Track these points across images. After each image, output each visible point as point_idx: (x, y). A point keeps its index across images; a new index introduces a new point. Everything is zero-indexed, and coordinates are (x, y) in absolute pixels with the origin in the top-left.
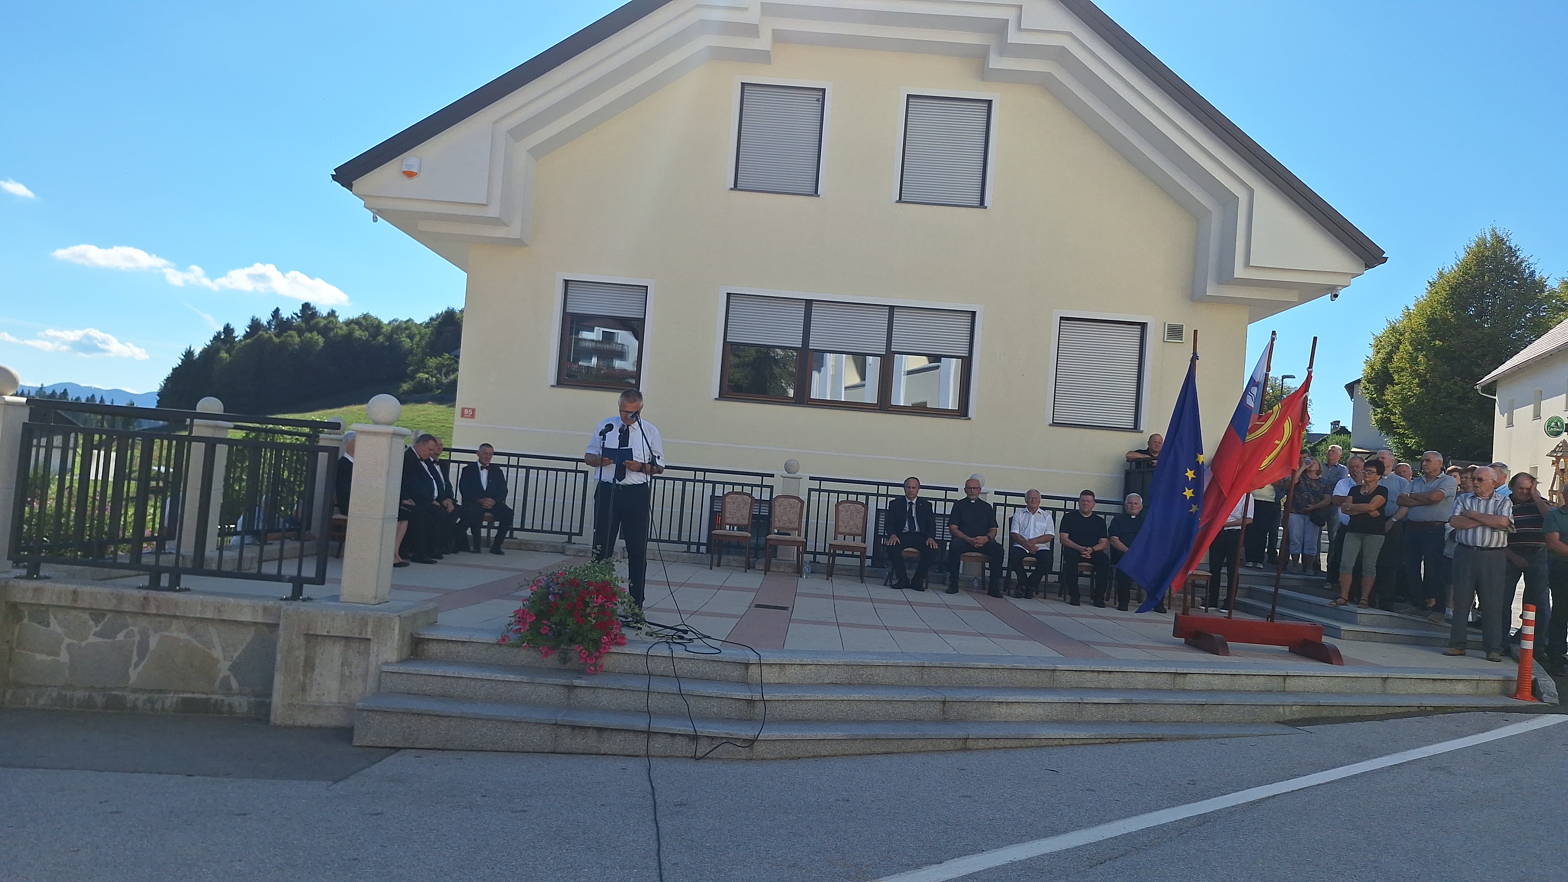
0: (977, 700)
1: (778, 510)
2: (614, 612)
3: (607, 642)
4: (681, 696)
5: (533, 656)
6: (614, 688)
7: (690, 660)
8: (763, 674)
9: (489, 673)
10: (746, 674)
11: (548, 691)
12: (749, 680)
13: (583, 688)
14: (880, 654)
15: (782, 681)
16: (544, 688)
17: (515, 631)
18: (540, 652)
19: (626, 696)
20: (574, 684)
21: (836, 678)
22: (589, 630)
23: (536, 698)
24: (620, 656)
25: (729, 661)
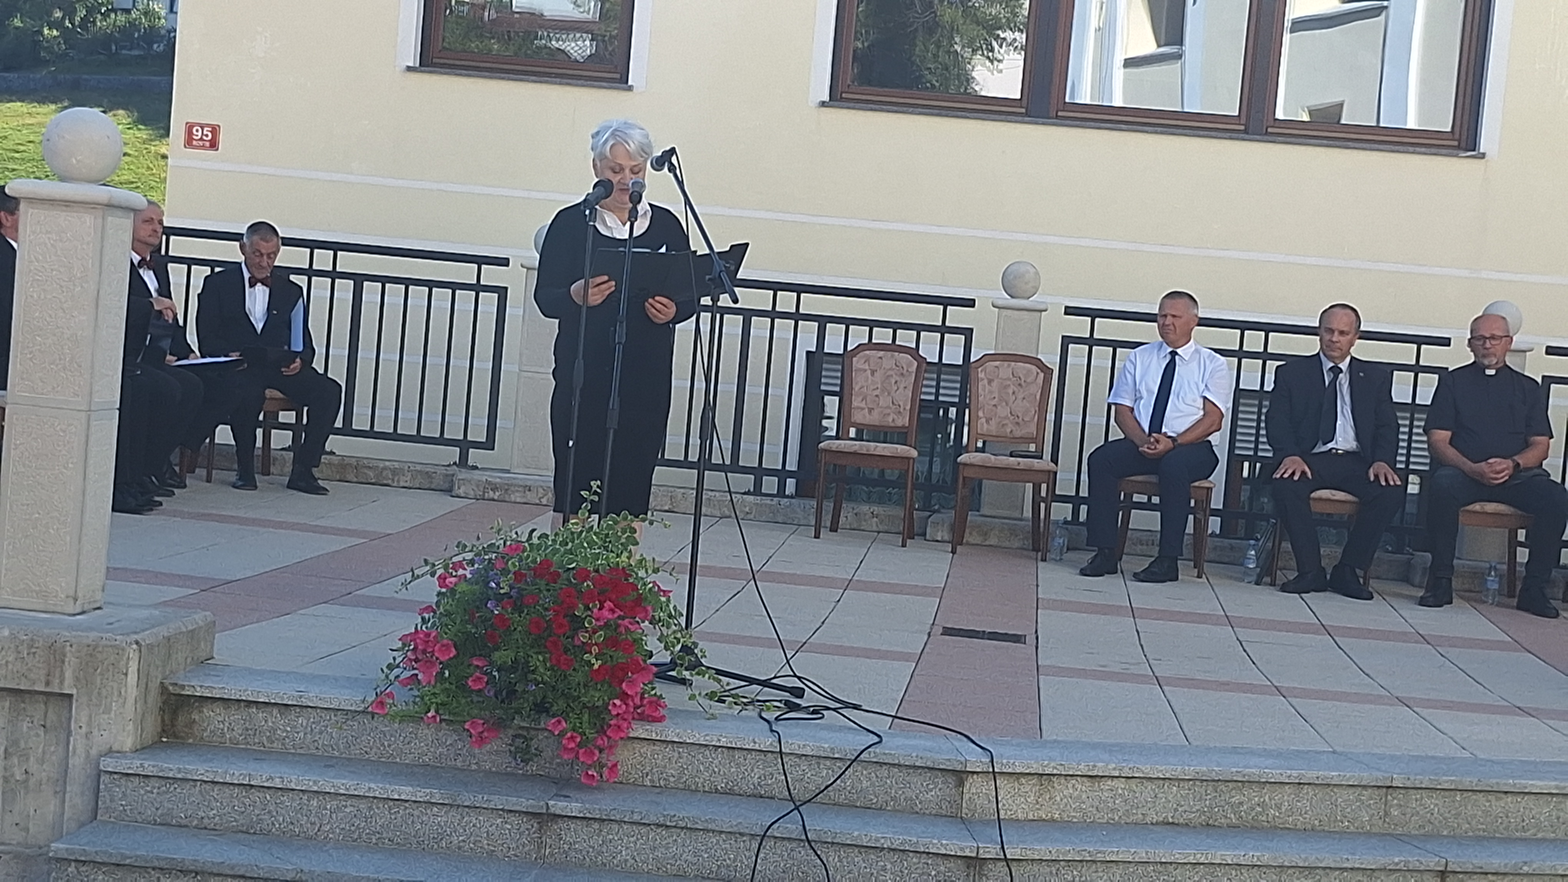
1: (985, 391)
3: (625, 713)
4: (806, 844)
5: (448, 743)
6: (647, 822)
7: (822, 761)
8: (1000, 799)
9: (352, 780)
10: (957, 798)
11: (491, 826)
12: (964, 811)
13: (574, 821)
14: (1279, 755)
15: (1044, 816)
16: (481, 818)
17: (405, 682)
18: (465, 733)
19: (676, 840)
20: (552, 810)
21: (1176, 810)
22: (585, 686)
23: (464, 841)
24: (656, 748)
25: (917, 764)
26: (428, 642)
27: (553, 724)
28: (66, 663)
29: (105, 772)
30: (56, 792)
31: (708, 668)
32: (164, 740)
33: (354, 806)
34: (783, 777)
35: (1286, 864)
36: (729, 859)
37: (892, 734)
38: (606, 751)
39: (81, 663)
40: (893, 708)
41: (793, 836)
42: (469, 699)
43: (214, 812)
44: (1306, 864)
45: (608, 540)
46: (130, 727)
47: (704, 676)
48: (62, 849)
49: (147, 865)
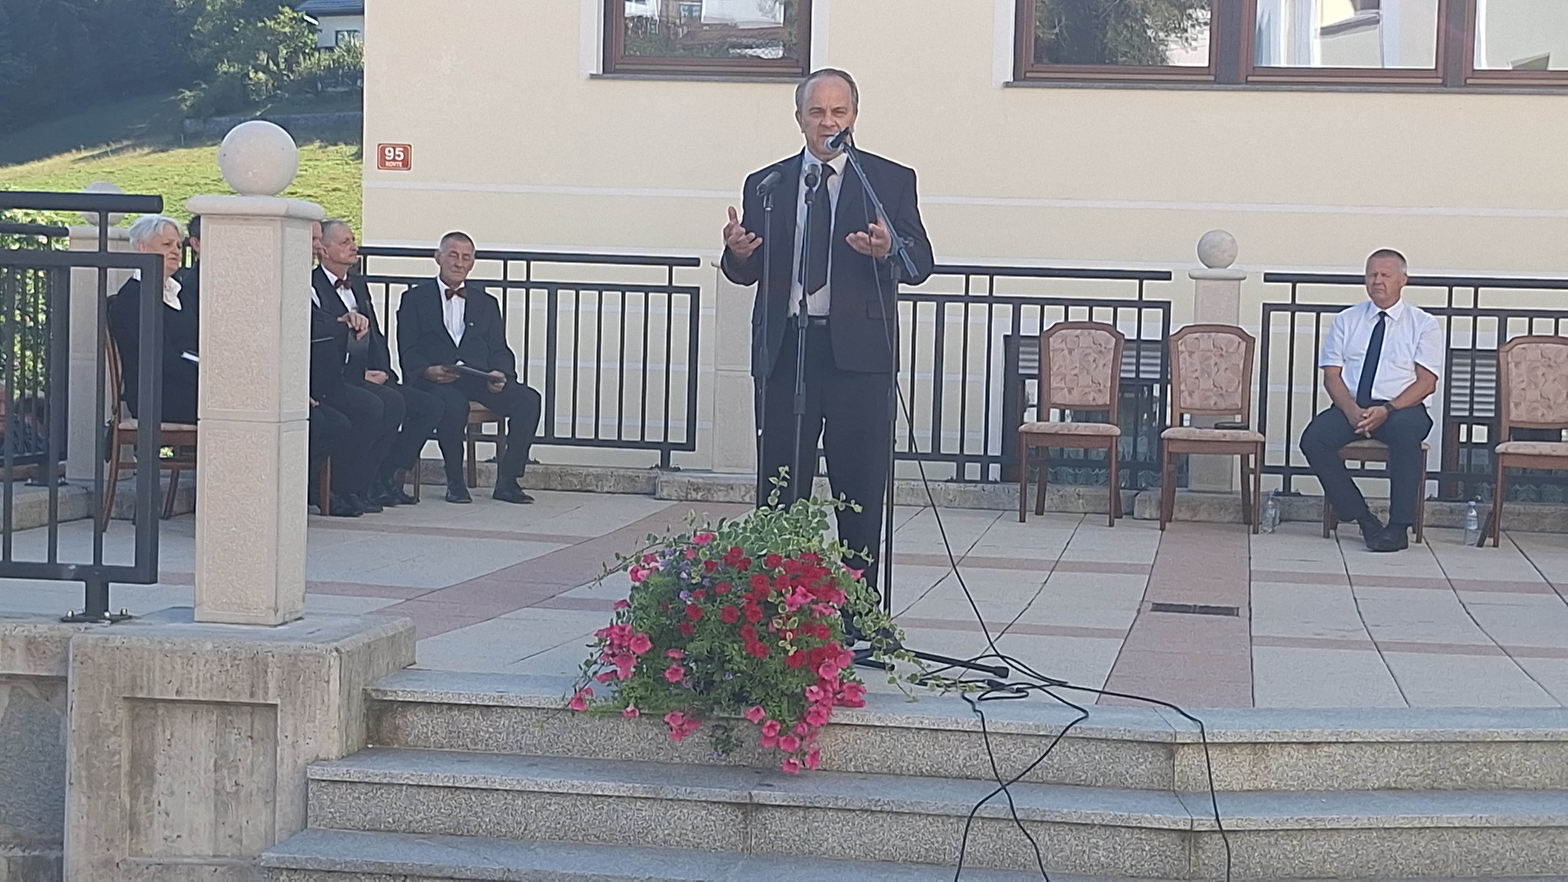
1: (1187, 364)
3: (823, 699)
4: (1015, 824)
5: (650, 737)
6: (852, 808)
7: (1027, 739)
8: (1212, 770)
9: (555, 777)
10: (1169, 771)
11: (696, 818)
12: (1176, 783)
13: (778, 809)
14: (1504, 713)
15: (1260, 786)
16: (685, 811)
17: (604, 678)
18: (666, 727)
19: (882, 826)
20: (756, 800)
21: (1398, 774)
22: (781, 673)
23: (669, 835)
24: (858, 733)
25: (1125, 738)
26: (622, 636)
27: (753, 712)
28: (269, 674)
29: (313, 780)
30: (267, 803)
31: (907, 651)
32: (370, 746)
33: (559, 804)
34: (989, 758)
35: (1517, 825)
36: (938, 842)
37: (1097, 708)
38: (808, 738)
39: (283, 673)
40: (1100, 684)
41: (1001, 816)
42: (667, 692)
43: (422, 815)
44: (1538, 824)
45: (799, 525)
46: (336, 734)
47: (903, 659)
48: (273, 858)
49: (357, 870)
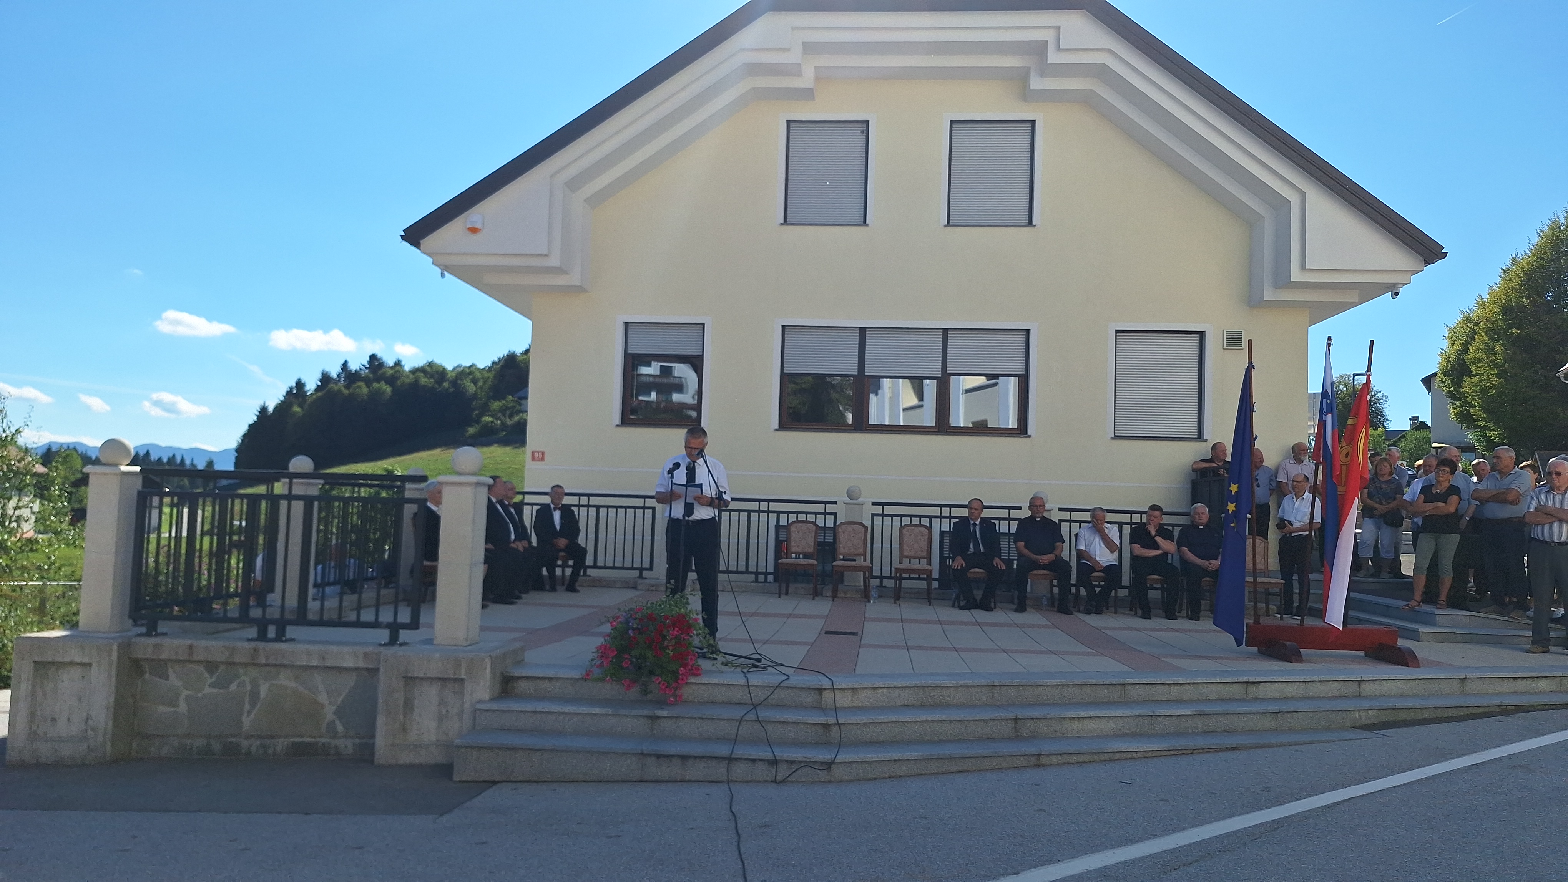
0: (1049, 716)
1: (842, 537)
2: (690, 644)
3: (686, 673)
4: (758, 722)
5: (617, 689)
6: (694, 717)
7: (768, 688)
8: (836, 699)
9: (577, 707)
10: (819, 699)
11: (632, 722)
12: (822, 705)
13: (665, 718)
14: (949, 675)
15: (854, 705)
16: (628, 719)
17: (598, 666)
18: (622, 685)
19: (706, 723)
20: (656, 715)
21: (908, 700)
22: (668, 662)
23: (621, 729)
24: (698, 686)
25: (804, 687)
26: (606, 648)
27: (656, 679)
28: (462, 666)
29: (478, 709)
30: (459, 719)
31: (723, 653)
32: (503, 695)
33: (577, 718)
34: (749, 695)
37: (794, 675)
38: (679, 689)
39: (468, 666)
40: (797, 665)
41: (753, 719)
42: (623, 671)
43: (522, 723)
44: (959, 719)
46: (488, 690)
47: (721, 656)
49: (493, 747)
